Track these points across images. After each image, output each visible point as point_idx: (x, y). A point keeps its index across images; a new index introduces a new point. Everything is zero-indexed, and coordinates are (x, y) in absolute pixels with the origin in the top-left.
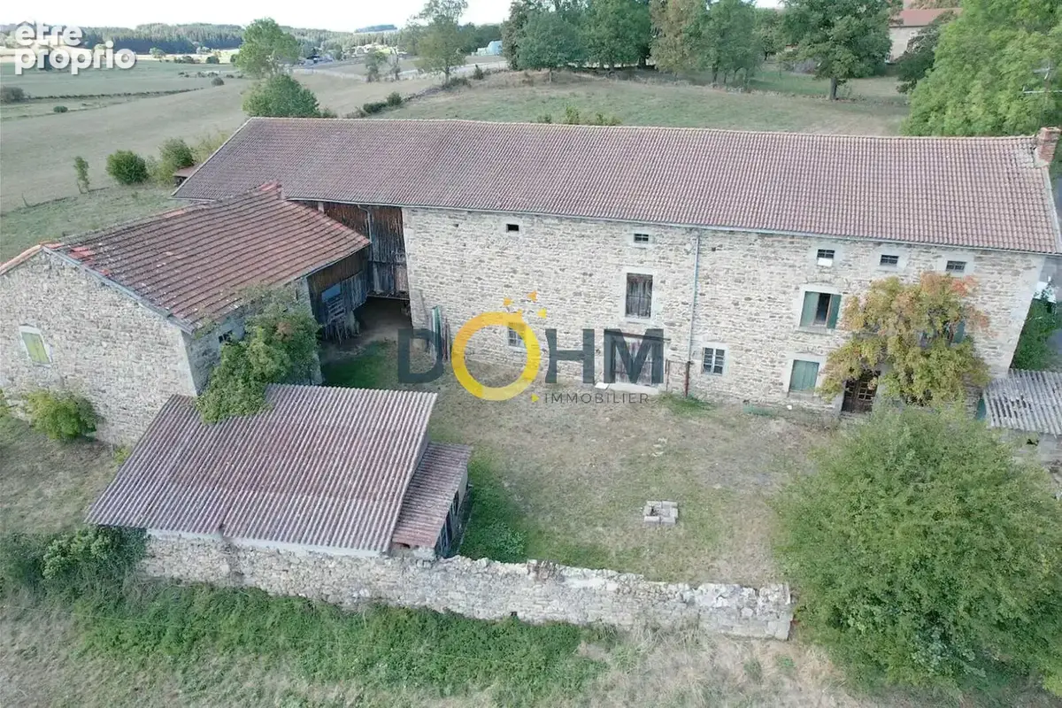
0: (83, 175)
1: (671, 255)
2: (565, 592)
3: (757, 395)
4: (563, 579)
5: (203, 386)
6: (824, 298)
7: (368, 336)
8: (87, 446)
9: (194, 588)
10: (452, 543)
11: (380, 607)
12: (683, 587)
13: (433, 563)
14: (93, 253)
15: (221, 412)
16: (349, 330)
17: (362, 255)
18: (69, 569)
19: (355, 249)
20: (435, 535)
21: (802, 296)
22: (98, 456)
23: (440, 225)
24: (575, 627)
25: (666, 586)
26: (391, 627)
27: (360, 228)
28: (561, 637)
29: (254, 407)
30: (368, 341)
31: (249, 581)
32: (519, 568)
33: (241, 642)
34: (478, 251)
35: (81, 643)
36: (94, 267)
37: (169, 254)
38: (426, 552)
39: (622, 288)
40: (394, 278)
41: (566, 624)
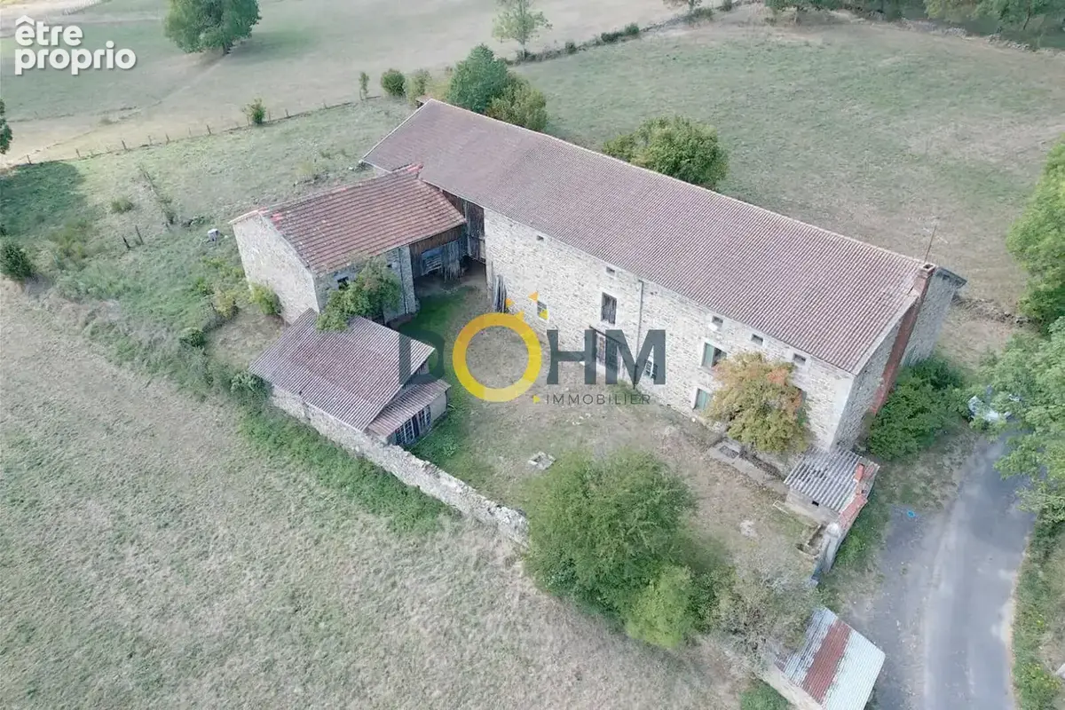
0: (364, 86)
1: (628, 288)
2: (439, 485)
3: (676, 404)
4: (439, 477)
5: (323, 308)
6: (718, 352)
7: (466, 280)
8: (276, 320)
9: (290, 418)
10: (397, 439)
11: (362, 459)
12: (493, 504)
13: (385, 446)
14: (282, 218)
15: (325, 325)
16: (453, 273)
17: (461, 227)
18: (241, 389)
19: (456, 224)
20: (390, 431)
21: (703, 344)
22: (278, 328)
23: (503, 222)
24: (443, 505)
25: (485, 500)
26: (361, 471)
27: (461, 211)
28: (432, 507)
29: (341, 329)
30: (463, 285)
31: (313, 423)
32: (420, 462)
33: (299, 453)
34: (522, 247)
35: (239, 428)
36: (279, 229)
37: (324, 222)
38: (384, 439)
39: (599, 301)
40: (478, 248)
41: (439, 500)
